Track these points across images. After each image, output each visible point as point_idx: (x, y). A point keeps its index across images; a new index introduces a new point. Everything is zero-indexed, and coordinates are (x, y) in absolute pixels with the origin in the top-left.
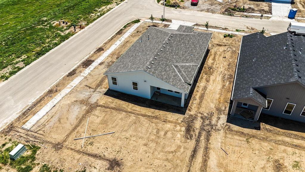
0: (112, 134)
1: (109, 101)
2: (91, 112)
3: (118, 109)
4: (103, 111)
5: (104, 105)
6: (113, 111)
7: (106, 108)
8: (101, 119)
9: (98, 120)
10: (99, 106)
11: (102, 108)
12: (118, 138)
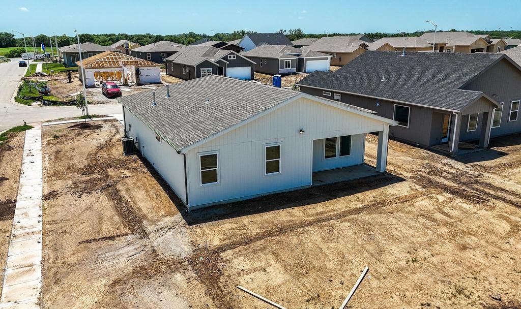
0: (368, 274)
1: (229, 227)
2: (221, 274)
3: (284, 230)
4: (255, 252)
5: (227, 242)
6: (276, 238)
7: (247, 244)
8: (281, 269)
9: (277, 275)
10: (222, 249)
11: (237, 250)
12: (398, 273)
